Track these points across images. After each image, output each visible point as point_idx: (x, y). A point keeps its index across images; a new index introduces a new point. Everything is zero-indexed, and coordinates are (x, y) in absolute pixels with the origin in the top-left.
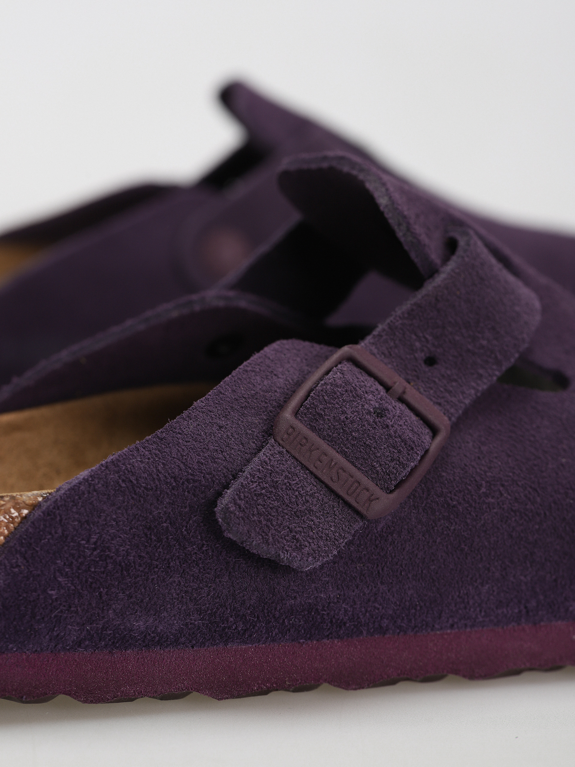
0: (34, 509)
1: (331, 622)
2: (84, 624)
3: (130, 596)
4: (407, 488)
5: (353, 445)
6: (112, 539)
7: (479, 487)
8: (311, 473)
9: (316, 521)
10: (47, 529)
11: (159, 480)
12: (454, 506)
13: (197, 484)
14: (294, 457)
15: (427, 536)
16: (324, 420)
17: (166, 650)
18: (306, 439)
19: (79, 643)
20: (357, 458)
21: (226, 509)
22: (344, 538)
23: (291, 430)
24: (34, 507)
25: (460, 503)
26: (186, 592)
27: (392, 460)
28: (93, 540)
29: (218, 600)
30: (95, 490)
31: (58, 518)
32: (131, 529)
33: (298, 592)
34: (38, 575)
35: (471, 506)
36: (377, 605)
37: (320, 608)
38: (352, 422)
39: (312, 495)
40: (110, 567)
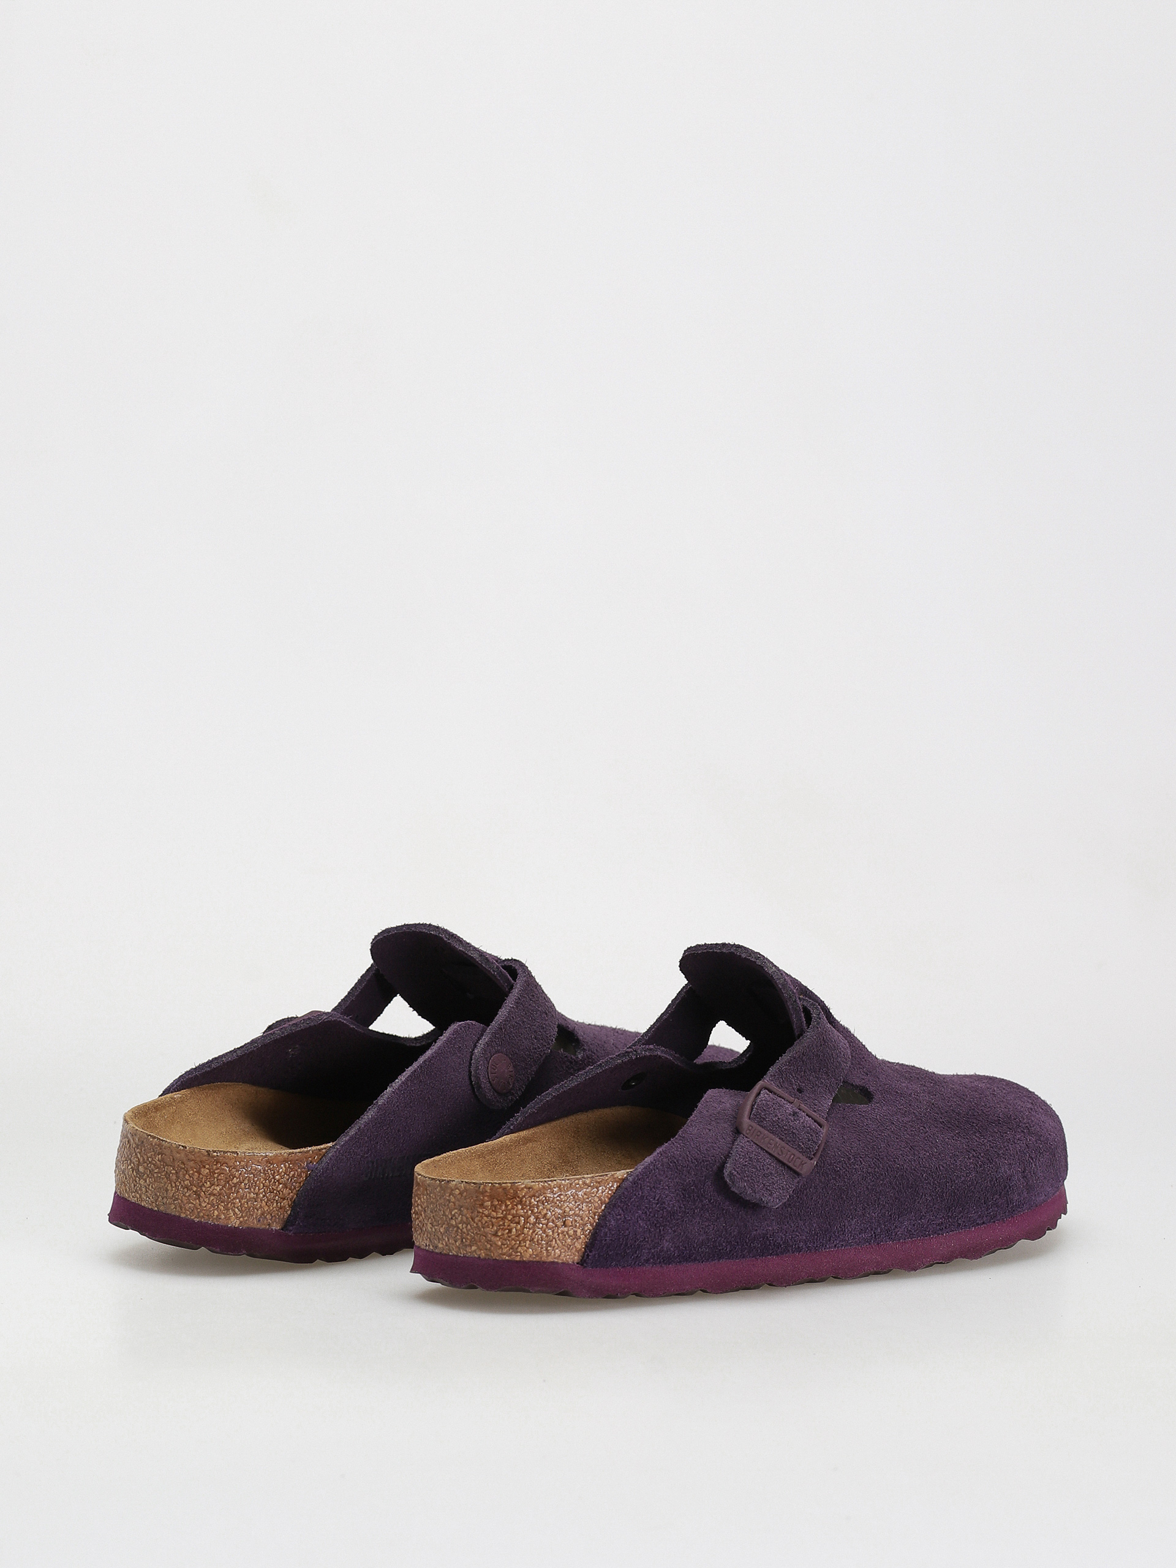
0: (623, 1181)
1: (774, 1244)
2: (651, 1249)
3: (675, 1231)
4: (818, 1155)
5: (785, 1134)
6: (666, 1197)
7: (849, 1159)
8: (766, 1152)
9: (776, 1179)
10: (634, 1192)
11: (689, 1161)
12: (838, 1171)
13: (708, 1163)
14: (756, 1144)
15: (824, 1190)
16: (766, 1121)
17: (690, 1264)
18: (760, 1132)
19: (647, 1261)
20: (789, 1141)
21: (731, 1174)
22: (792, 1188)
23: (750, 1128)
24: (624, 1180)
25: (840, 1169)
26: (702, 1228)
27: (809, 1140)
28: (657, 1198)
29: (717, 1233)
30: (657, 1168)
31: (639, 1186)
32: (676, 1191)
33: (758, 1227)
34: (629, 1220)
35: (846, 1170)
36: (798, 1234)
37: (769, 1236)
38: (782, 1120)
39: (770, 1165)
40: (665, 1214)
